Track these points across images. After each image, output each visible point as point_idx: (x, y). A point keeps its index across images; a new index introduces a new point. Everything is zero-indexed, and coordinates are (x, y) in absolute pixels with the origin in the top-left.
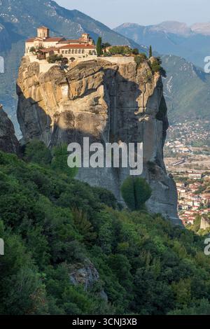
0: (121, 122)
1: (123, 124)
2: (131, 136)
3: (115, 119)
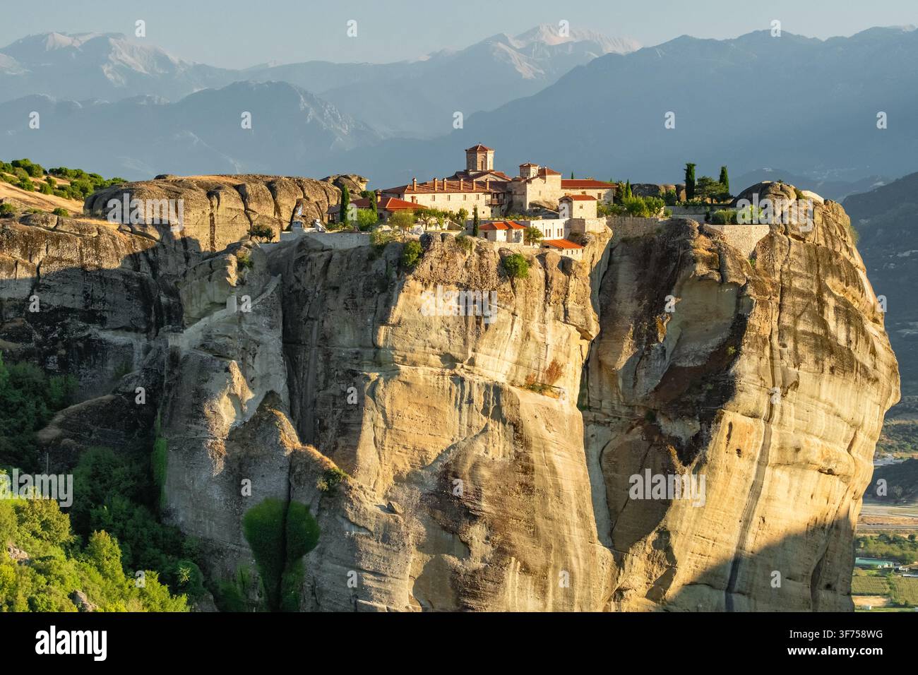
0: (322, 378)
1: (325, 382)
2: (340, 411)
3: (311, 370)
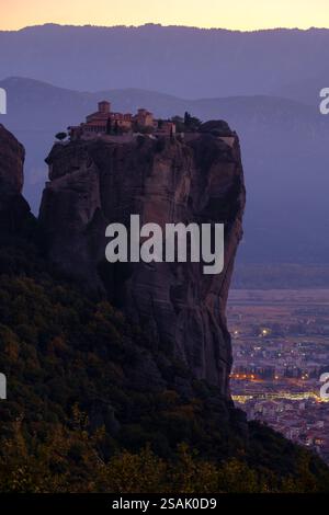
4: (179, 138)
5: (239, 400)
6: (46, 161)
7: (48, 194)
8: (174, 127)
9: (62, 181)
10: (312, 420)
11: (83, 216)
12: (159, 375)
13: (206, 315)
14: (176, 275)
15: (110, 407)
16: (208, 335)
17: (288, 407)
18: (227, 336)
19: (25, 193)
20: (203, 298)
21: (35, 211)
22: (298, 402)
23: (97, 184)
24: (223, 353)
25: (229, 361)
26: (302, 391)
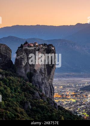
4: (43, 48)
5: (56, 101)
6: (16, 53)
7: (16, 59)
8: (42, 46)
9: (19, 57)
10: (72, 105)
11: (23, 64)
12: (39, 96)
13: (49, 84)
14: (42, 76)
15: (29, 103)
16: (49, 88)
17: (67, 102)
18: (53, 88)
19: (11, 59)
20: (48, 80)
21: (14, 63)
22: (69, 101)
23: (26, 57)
24: (52, 92)
25: (54, 93)
26: (69, 99)
